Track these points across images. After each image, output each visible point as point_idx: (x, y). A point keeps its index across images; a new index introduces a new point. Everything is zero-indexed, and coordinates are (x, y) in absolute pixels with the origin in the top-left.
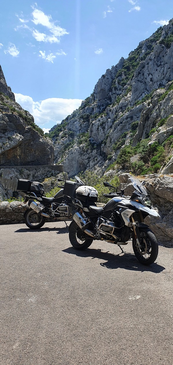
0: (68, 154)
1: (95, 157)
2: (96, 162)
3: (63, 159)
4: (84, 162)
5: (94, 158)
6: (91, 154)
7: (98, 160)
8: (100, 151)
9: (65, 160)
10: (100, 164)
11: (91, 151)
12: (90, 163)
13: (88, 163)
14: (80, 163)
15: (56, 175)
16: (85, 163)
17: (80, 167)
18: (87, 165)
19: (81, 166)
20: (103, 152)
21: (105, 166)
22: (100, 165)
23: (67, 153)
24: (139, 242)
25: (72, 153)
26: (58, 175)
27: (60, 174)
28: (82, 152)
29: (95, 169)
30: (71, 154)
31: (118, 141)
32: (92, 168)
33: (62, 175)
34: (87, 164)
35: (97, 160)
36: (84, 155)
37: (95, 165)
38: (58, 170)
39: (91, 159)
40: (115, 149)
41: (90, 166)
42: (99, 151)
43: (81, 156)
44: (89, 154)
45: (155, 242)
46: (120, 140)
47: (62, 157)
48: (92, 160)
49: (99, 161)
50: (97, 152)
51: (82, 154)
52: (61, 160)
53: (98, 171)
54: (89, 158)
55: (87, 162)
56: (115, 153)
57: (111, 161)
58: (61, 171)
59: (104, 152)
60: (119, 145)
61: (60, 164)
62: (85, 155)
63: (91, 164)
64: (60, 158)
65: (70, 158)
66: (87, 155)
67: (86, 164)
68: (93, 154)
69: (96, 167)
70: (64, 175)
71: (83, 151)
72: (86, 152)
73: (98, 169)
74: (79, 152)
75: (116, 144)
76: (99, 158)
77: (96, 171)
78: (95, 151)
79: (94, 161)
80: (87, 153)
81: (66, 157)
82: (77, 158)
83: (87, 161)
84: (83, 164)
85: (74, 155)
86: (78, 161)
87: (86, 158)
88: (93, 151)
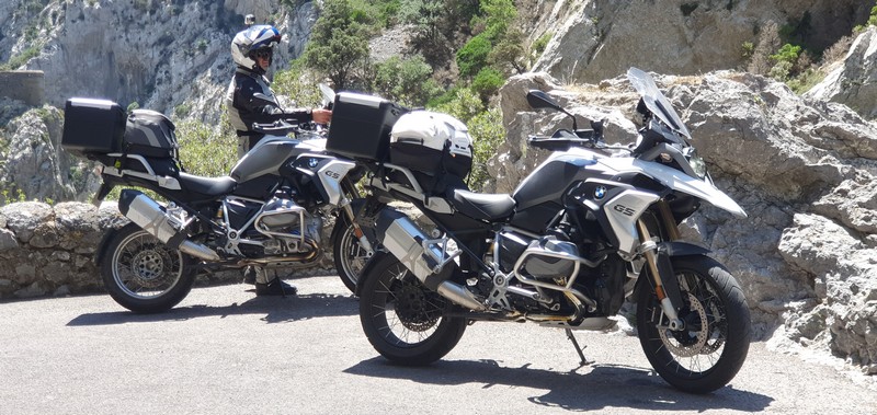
0: (63, 18)
1: (196, 36)
2: (200, 58)
3: (34, 43)
4: (140, 58)
5: (189, 42)
6: (173, 20)
7: (209, 51)
8: (220, 11)
9: (48, 48)
10: (221, 67)
11: (175, 7)
12: (173, 64)
13: (160, 64)
14: (121, 65)
15: (8, 119)
16: (146, 64)
17: (122, 81)
18: (159, 75)
19: (129, 77)
20: (233, 12)
22: (219, 73)
23: (54, 16)
25: (82, 17)
26: (18, 119)
27: (28, 116)
28: (133, 12)
29: (197, 93)
30: (73, 21)
32: (180, 88)
33: (39, 119)
34: (156, 70)
35: (203, 48)
36: (142, 27)
37: (196, 74)
38: (14, 97)
39: (173, 45)
41: (169, 79)
42: (214, 7)
43: (126, 31)
44: (163, 22)
47: (32, 34)
48: (181, 52)
49: (214, 56)
50: (205, 12)
51: (132, 21)
52: (27, 47)
53: (211, 102)
54: (165, 41)
55: (157, 60)
56: (292, 18)
58: (31, 101)
59: (238, 13)
61: (22, 69)
62: (147, 26)
63: (178, 66)
64: (22, 39)
65: (72, 39)
66: (158, 25)
67: (151, 70)
68: (186, 21)
69: (200, 82)
70: (46, 121)
71: (136, 7)
72: (152, 12)
73: (212, 90)
74: (114, 12)
76: (213, 41)
77: (202, 102)
78: (192, 9)
79: (192, 55)
80: (155, 17)
81: (53, 34)
82: (107, 38)
83: (155, 55)
84: (140, 71)
85: (88, 27)
86: (111, 54)
87: (153, 39)
88: (186, 8)
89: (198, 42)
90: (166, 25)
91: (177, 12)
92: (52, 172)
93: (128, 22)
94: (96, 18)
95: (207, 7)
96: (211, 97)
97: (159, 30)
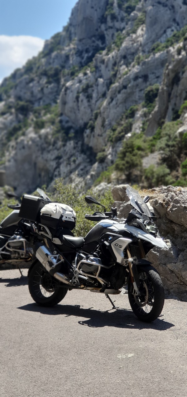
0: (16, 148)
1: (71, 156)
2: (73, 166)
3: (4, 158)
4: (47, 166)
5: (69, 159)
6: (62, 149)
7: (77, 162)
8: (83, 145)
9: (9, 161)
10: (82, 170)
11: (63, 143)
12: (61, 168)
13: (56, 168)
14: (39, 169)
16: (50, 168)
17: (40, 175)
18: (55, 173)
19: (43, 174)
20: (88, 145)
21: (92, 176)
22: (81, 172)
23: (12, 147)
24: (138, 287)
25: (24, 148)
28: (45, 145)
29: (71, 181)
30: (20, 150)
31: (119, 124)
32: (64, 179)
33: (3, 192)
35: (74, 161)
36: (49, 152)
37: (71, 173)
39: (61, 160)
40: (111, 141)
41: (60, 175)
42: (80, 143)
43: (42, 154)
45: (159, 285)
46: (123, 122)
47: (3, 155)
48: (65, 163)
49: (79, 165)
50: (76, 145)
51: (45, 149)
53: (77, 185)
54: (58, 158)
55: (54, 166)
56: (113, 148)
57: (104, 165)
59: (90, 146)
60: (120, 133)
62: (51, 152)
63: (64, 169)
65: (19, 157)
66: (55, 151)
67: (52, 171)
68: (68, 149)
69: (73, 176)
71: (46, 143)
72: (54, 145)
73: (78, 180)
74: (37, 146)
75: (114, 130)
76: (79, 158)
77: (74, 185)
78: (70, 144)
79: (69, 164)
80: (54, 147)
81: (12, 155)
82: (34, 157)
83: (54, 164)
84: (47, 171)
85: (26, 152)
86: (35, 164)
87: (53, 157)
88: (68, 144)
89: (72, 159)
90: (59, 151)
91: (64, 145)
93: (43, 150)
94: (30, 147)
95: (77, 143)
96: (77, 182)
97: (56, 153)
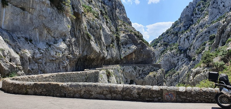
1: (183, 59)
2: (183, 62)
3: (160, 60)
8: (186, 55)
9: (162, 61)
13: (177, 63)
14: (171, 63)
15: (157, 70)
16: (175, 63)
17: (172, 65)
19: (173, 65)
21: (191, 65)
23: (163, 56)
25: (166, 56)
27: (159, 70)
28: (173, 56)
29: (183, 67)
31: (200, 48)
35: (184, 60)
36: (175, 58)
38: (158, 67)
39: (179, 60)
40: (197, 53)
41: (179, 65)
43: (172, 58)
49: (185, 62)
53: (185, 68)
54: (178, 59)
55: (177, 62)
56: (198, 56)
57: (195, 61)
58: (160, 68)
59: (189, 55)
60: (200, 51)
61: (158, 64)
63: (180, 63)
64: (158, 60)
65: (165, 59)
68: (181, 57)
69: (183, 65)
70: (162, 71)
72: (176, 56)
73: (185, 66)
74: (171, 56)
75: (198, 50)
81: (162, 59)
82: (170, 59)
83: (177, 61)
84: (174, 64)
85: (167, 58)
86: (170, 61)
87: (176, 59)
88: (181, 55)
89: (183, 60)
90: (178, 57)
91: (180, 55)
92: (163, 78)
94: (168, 56)
95: (184, 55)
